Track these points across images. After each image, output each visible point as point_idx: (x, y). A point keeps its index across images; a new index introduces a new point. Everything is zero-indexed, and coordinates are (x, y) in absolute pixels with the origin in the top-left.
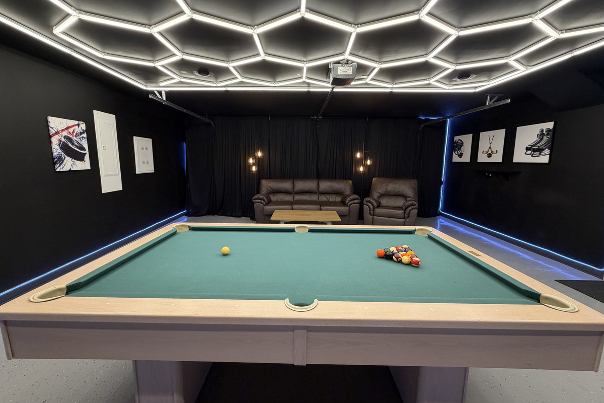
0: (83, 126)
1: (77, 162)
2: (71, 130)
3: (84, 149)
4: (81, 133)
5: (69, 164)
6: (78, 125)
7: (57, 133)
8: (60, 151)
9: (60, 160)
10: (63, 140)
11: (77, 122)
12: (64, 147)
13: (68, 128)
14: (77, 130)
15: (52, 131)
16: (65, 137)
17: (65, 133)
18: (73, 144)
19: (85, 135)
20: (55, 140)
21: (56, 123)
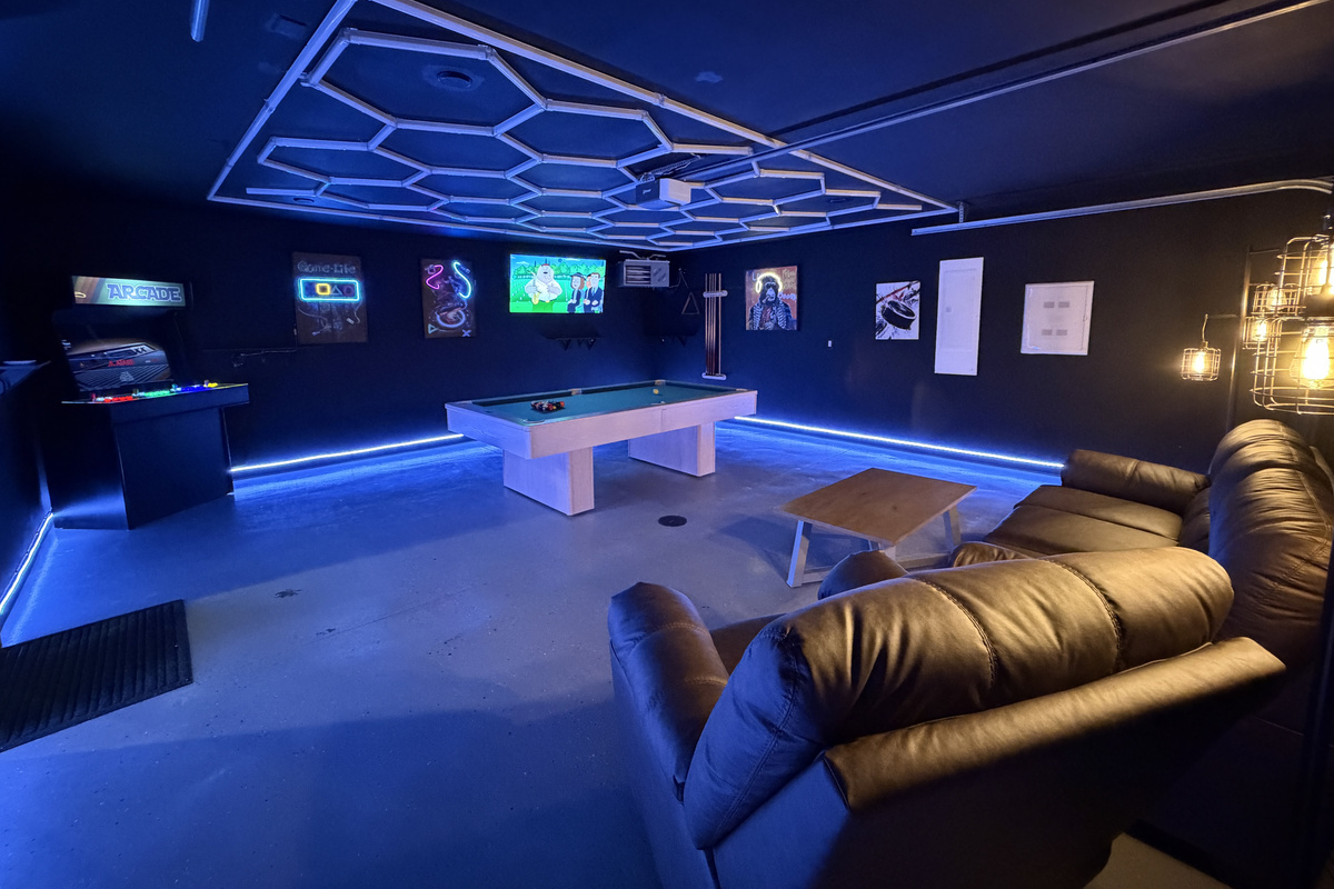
0: (916, 286)
1: (901, 330)
2: (898, 294)
3: (913, 315)
4: (911, 296)
5: (890, 332)
6: (909, 286)
7: (882, 299)
8: (882, 318)
9: (881, 327)
10: (887, 306)
11: (907, 283)
12: (888, 315)
13: (896, 292)
14: (907, 292)
15: (878, 299)
16: (890, 303)
17: (891, 299)
18: (898, 309)
19: (917, 297)
20: (879, 307)
21: (883, 289)
